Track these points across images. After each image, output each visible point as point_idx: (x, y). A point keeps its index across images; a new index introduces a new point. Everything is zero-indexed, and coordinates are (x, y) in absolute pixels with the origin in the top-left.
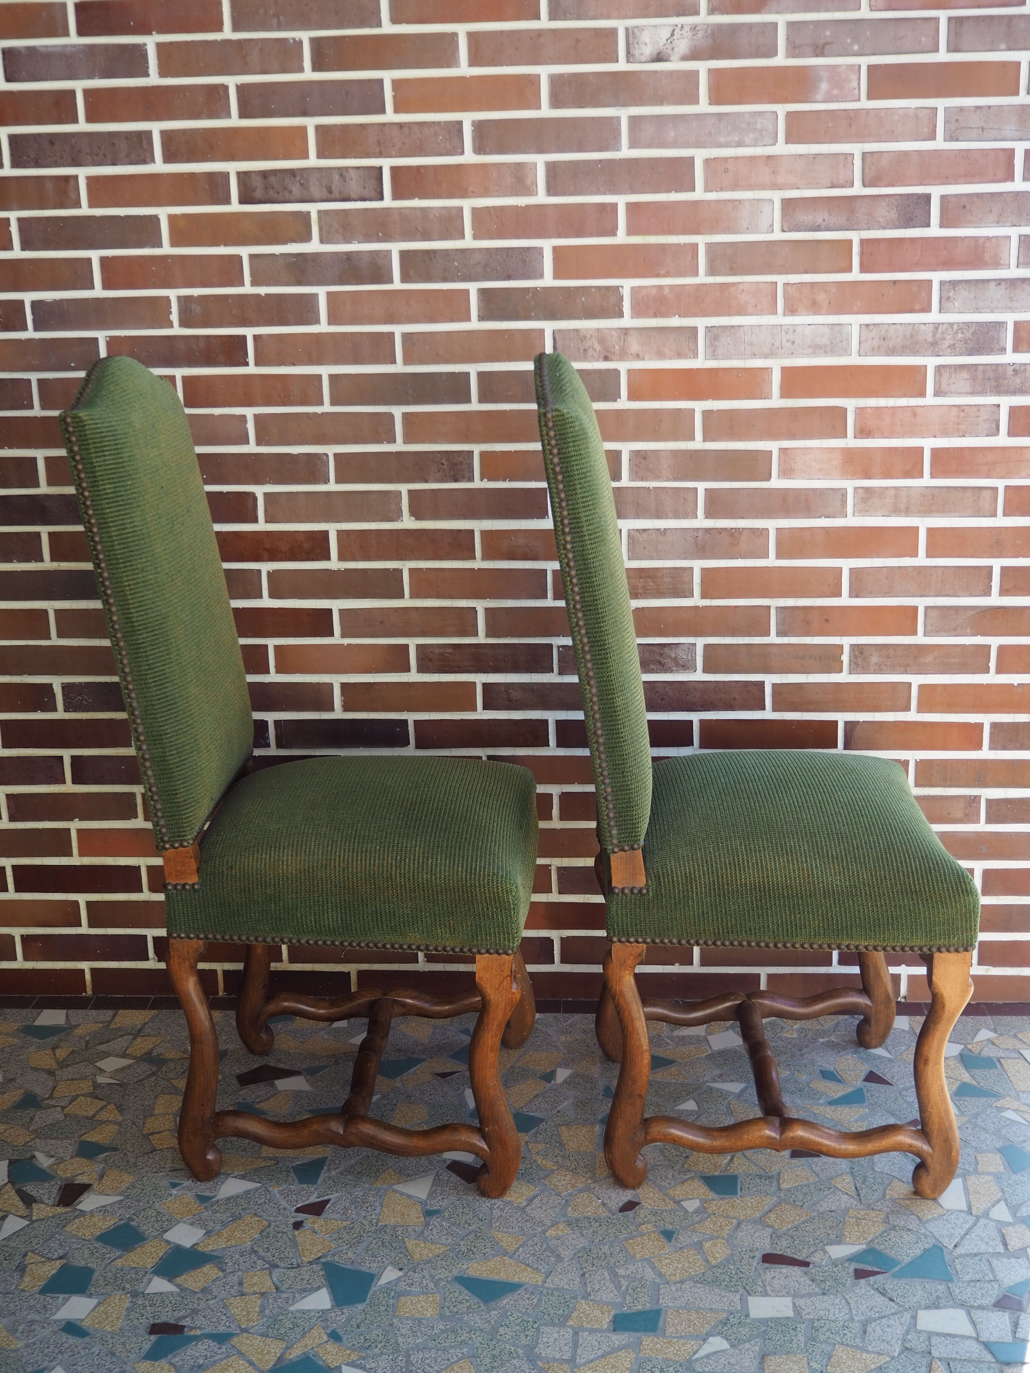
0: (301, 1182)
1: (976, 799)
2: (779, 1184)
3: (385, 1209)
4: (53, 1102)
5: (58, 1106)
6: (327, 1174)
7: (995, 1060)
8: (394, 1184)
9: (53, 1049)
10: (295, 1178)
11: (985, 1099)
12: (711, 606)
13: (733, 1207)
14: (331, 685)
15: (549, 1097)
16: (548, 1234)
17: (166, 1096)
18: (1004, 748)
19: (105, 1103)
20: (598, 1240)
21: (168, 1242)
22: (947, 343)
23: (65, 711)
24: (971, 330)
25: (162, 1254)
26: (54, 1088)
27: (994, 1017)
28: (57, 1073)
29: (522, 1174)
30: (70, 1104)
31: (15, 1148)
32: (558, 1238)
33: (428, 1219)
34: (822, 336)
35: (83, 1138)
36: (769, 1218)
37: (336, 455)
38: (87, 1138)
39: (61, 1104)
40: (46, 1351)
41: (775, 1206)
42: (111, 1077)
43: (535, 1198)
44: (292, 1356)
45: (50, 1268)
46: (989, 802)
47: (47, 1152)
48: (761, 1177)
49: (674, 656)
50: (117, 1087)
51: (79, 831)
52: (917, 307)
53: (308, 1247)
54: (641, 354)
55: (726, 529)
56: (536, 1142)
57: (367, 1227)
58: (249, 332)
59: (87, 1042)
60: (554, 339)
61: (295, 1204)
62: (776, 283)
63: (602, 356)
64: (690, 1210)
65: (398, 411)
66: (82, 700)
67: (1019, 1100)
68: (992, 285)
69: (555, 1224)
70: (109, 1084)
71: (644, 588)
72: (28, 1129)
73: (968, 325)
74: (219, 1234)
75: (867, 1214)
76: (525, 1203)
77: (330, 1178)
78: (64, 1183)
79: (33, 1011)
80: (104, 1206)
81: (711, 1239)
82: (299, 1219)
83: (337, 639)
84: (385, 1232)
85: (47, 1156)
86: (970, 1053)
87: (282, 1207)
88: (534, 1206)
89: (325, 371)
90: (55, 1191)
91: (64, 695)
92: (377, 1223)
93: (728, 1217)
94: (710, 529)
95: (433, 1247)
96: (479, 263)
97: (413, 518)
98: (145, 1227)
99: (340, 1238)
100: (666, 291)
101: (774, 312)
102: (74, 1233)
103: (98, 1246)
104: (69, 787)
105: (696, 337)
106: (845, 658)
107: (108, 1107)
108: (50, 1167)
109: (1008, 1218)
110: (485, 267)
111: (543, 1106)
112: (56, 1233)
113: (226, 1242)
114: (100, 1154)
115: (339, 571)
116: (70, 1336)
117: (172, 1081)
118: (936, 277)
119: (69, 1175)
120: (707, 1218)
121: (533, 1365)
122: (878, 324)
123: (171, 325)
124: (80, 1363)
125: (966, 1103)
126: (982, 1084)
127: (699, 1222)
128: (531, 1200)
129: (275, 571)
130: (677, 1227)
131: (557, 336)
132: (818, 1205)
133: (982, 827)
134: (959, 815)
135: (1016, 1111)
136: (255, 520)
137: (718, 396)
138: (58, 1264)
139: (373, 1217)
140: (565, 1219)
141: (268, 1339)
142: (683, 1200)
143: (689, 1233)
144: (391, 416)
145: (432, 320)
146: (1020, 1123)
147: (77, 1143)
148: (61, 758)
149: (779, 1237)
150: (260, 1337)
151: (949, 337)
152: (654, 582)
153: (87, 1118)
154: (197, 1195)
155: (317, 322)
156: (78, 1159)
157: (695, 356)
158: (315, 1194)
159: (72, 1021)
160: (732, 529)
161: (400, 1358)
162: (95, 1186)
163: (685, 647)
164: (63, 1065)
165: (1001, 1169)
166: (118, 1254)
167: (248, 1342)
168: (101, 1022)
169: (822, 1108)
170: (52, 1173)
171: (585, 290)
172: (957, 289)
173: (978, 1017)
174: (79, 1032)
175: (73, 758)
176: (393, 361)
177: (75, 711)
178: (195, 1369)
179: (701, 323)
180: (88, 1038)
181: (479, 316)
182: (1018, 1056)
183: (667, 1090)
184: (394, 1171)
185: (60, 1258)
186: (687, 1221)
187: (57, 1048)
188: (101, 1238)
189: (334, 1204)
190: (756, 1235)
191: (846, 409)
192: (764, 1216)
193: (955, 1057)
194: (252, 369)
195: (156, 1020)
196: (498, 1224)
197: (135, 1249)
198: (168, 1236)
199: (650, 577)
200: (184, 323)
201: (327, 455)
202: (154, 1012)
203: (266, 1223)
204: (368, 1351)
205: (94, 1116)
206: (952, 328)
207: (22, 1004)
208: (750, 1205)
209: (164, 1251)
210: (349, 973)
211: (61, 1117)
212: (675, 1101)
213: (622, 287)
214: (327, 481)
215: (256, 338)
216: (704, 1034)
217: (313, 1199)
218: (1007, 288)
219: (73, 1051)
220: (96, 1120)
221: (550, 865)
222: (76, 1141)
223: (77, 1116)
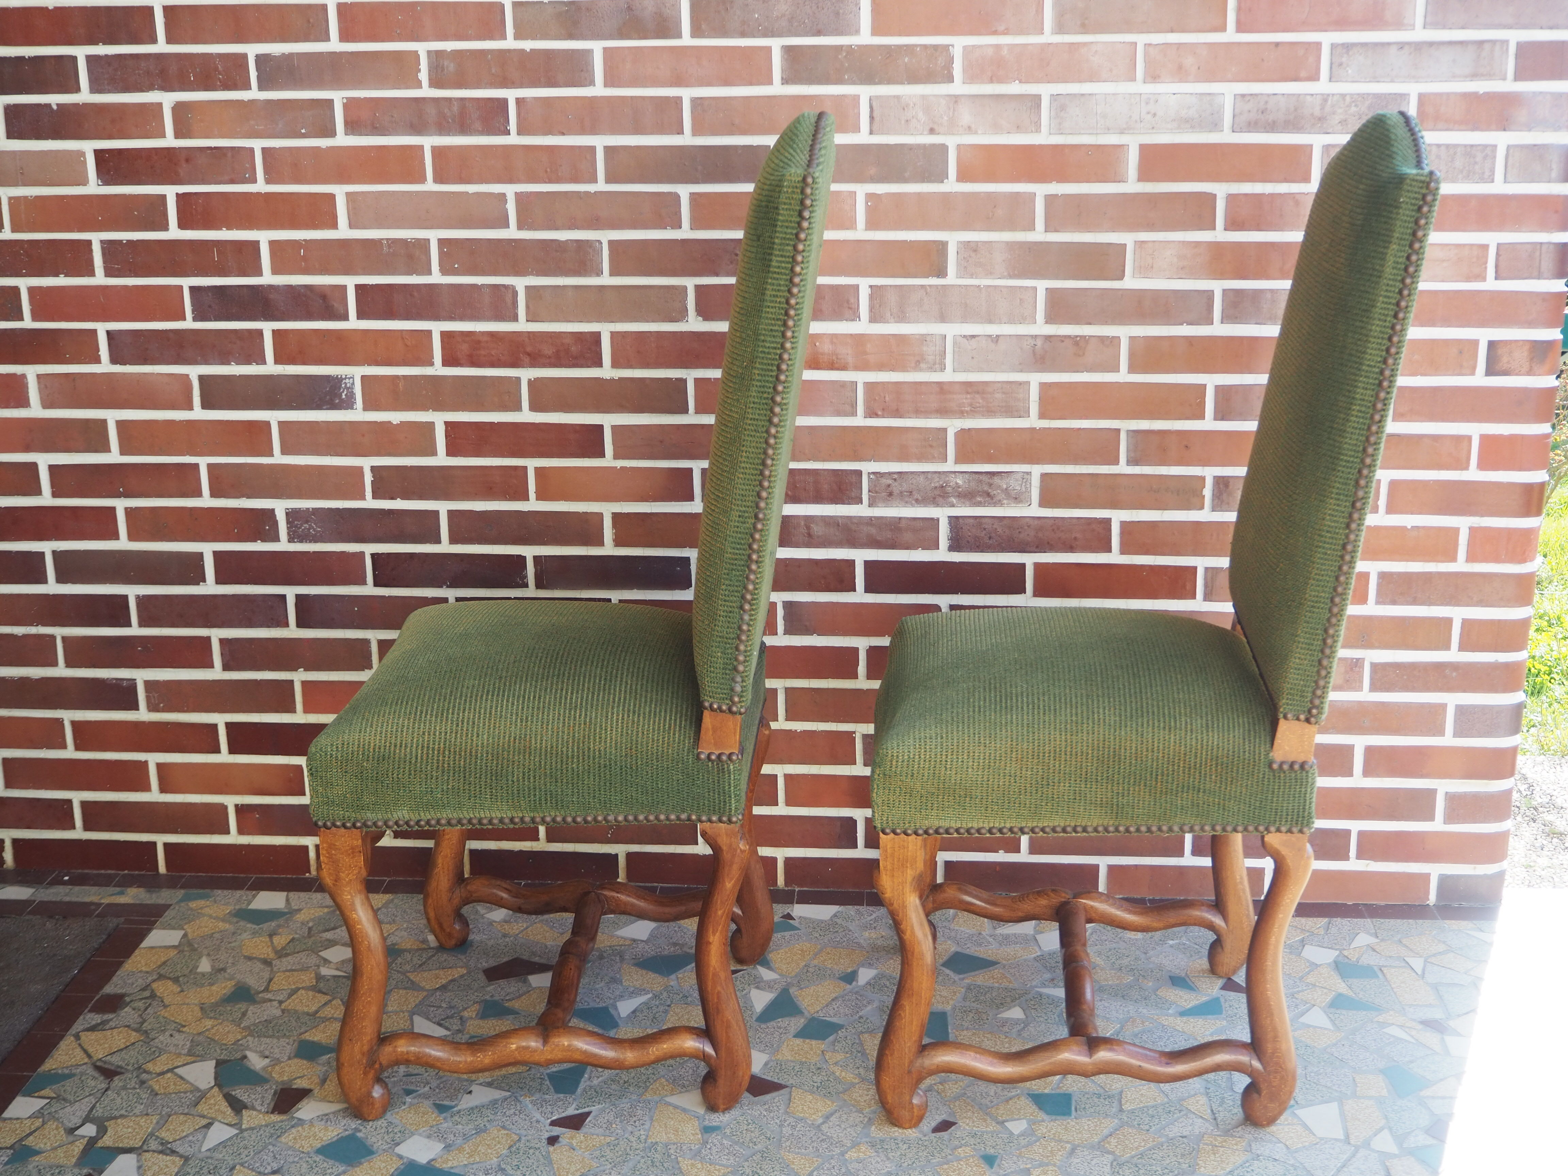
0: (557, 1091)
1: (1362, 662)
2: (1121, 1105)
3: (656, 1124)
4: (269, 996)
5: (275, 1000)
6: (588, 1083)
7: (1376, 969)
8: (666, 1096)
9: (271, 936)
10: (551, 1087)
11: (1364, 1013)
12: (1050, 428)
13: (1066, 1129)
14: (601, 515)
15: (849, 1000)
16: (847, 1156)
17: (401, 991)
18: (1394, 603)
19: (328, 998)
20: (906, 1164)
21: (400, 1157)
22: (1337, 118)
23: (289, 542)
24: (1367, 103)
25: (393, 1170)
26: (271, 980)
27: (1374, 920)
28: (274, 962)
29: (818, 1088)
30: (289, 998)
31: (224, 1047)
32: (859, 1161)
33: (706, 1136)
34: (1189, 108)
35: (303, 1037)
36: (1109, 1143)
37: (611, 243)
38: (307, 1036)
39: (278, 998)
41: (1116, 1130)
42: (337, 969)
43: (832, 1114)
46: (1375, 667)
47: (261, 1052)
48: (1099, 1096)
49: (1005, 486)
50: (344, 980)
51: (304, 683)
52: (1303, 74)
53: (564, 1165)
54: (973, 126)
55: (1069, 336)
56: (834, 1051)
57: (634, 1144)
58: (511, 95)
59: (310, 929)
60: (871, 107)
61: (549, 1116)
62: (1136, 43)
63: (928, 128)
64: (1016, 1132)
65: (684, 191)
66: (309, 529)
67: (1405, 1015)
68: (1393, 50)
69: (855, 1145)
70: (335, 976)
71: (971, 405)
72: (239, 1025)
73: (1363, 96)
74: (460, 1149)
75: (1225, 1141)
76: (820, 1121)
77: (591, 1087)
78: (280, 1087)
79: (248, 892)
80: (327, 1115)
81: (1040, 1166)
82: (554, 1134)
83: (608, 461)
84: (656, 1150)
85: (261, 1056)
86: (1346, 960)
87: (534, 1119)
88: (831, 1124)
89: (599, 142)
90: (269, 1097)
91: (288, 522)
92: (646, 1140)
93: (1060, 1141)
94: (1050, 336)
95: (712, 1168)
96: (783, 15)
97: (700, 318)
98: (374, 1139)
99: (603, 1156)
100: (1005, 52)
101: (1134, 79)
102: (290, 1144)
103: (318, 1159)
104: (292, 632)
105: (1039, 106)
106: (1208, 492)
107: (334, 1002)
108: (264, 1068)
109: (1393, 1148)
110: (790, 21)
111: (842, 1011)
112: (270, 1143)
113: (469, 1158)
114: (324, 1055)
115: (612, 380)
117: (408, 974)
118: (1327, 39)
119: (285, 1078)
120: (1036, 1142)
122: (1256, 95)
123: (419, 85)
125: (1342, 1017)
126: (1361, 996)
127: (1026, 1146)
128: (827, 1118)
129: (536, 379)
130: (1000, 1151)
131: (874, 104)
132: (1167, 1129)
133: (1365, 695)
134: (1339, 680)
135: (1401, 1027)
136: (515, 319)
137: (1063, 178)
139: (642, 1132)
140: (868, 1140)
142: (1007, 1121)
143: (1015, 1158)
144: (676, 197)
145: (727, 83)
146: (1406, 1041)
147: (296, 1043)
148: (283, 597)
149: (1121, 1165)
151: (1340, 111)
152: (983, 398)
153: (308, 1014)
154: (435, 1104)
155: (592, 83)
156: (296, 1060)
157: (1038, 130)
158: (574, 1106)
159: (293, 904)
160: (1077, 336)
162: (316, 1091)
163: (1019, 476)
164: (281, 954)
165: (1384, 1092)
166: (342, 1169)
168: (327, 907)
169: (1171, 1019)
170: (267, 1076)
171: (909, 49)
172: (1351, 53)
173: (1356, 920)
174: (300, 917)
175: (298, 597)
176: (680, 132)
177: (301, 542)
179: (1045, 90)
180: (311, 924)
181: (782, 78)
182: (1403, 964)
183: (988, 995)
184: (667, 1080)
186: (1011, 1145)
187: (275, 934)
188: (319, 1151)
189: (597, 1116)
190: (1093, 1163)
191: (1215, 195)
192: (1103, 1140)
193: (1329, 964)
194: (513, 139)
195: (391, 905)
196: (788, 1144)
197: (361, 1164)
198: (400, 1150)
199: (978, 393)
200: (435, 83)
201: (600, 242)
202: (388, 897)
203: (516, 1138)
205: (317, 1012)
206: (1344, 100)
207: (235, 885)
208: (1086, 1127)
209: (395, 1167)
210: (617, 855)
211: (278, 1013)
212: (998, 1008)
213: (953, 46)
214: (599, 273)
215: (519, 101)
216: (1032, 933)
217: (571, 1111)
218: (1410, 54)
219: (293, 940)
220: (319, 1017)
221: (854, 732)
222: (294, 1041)
223: (296, 1012)
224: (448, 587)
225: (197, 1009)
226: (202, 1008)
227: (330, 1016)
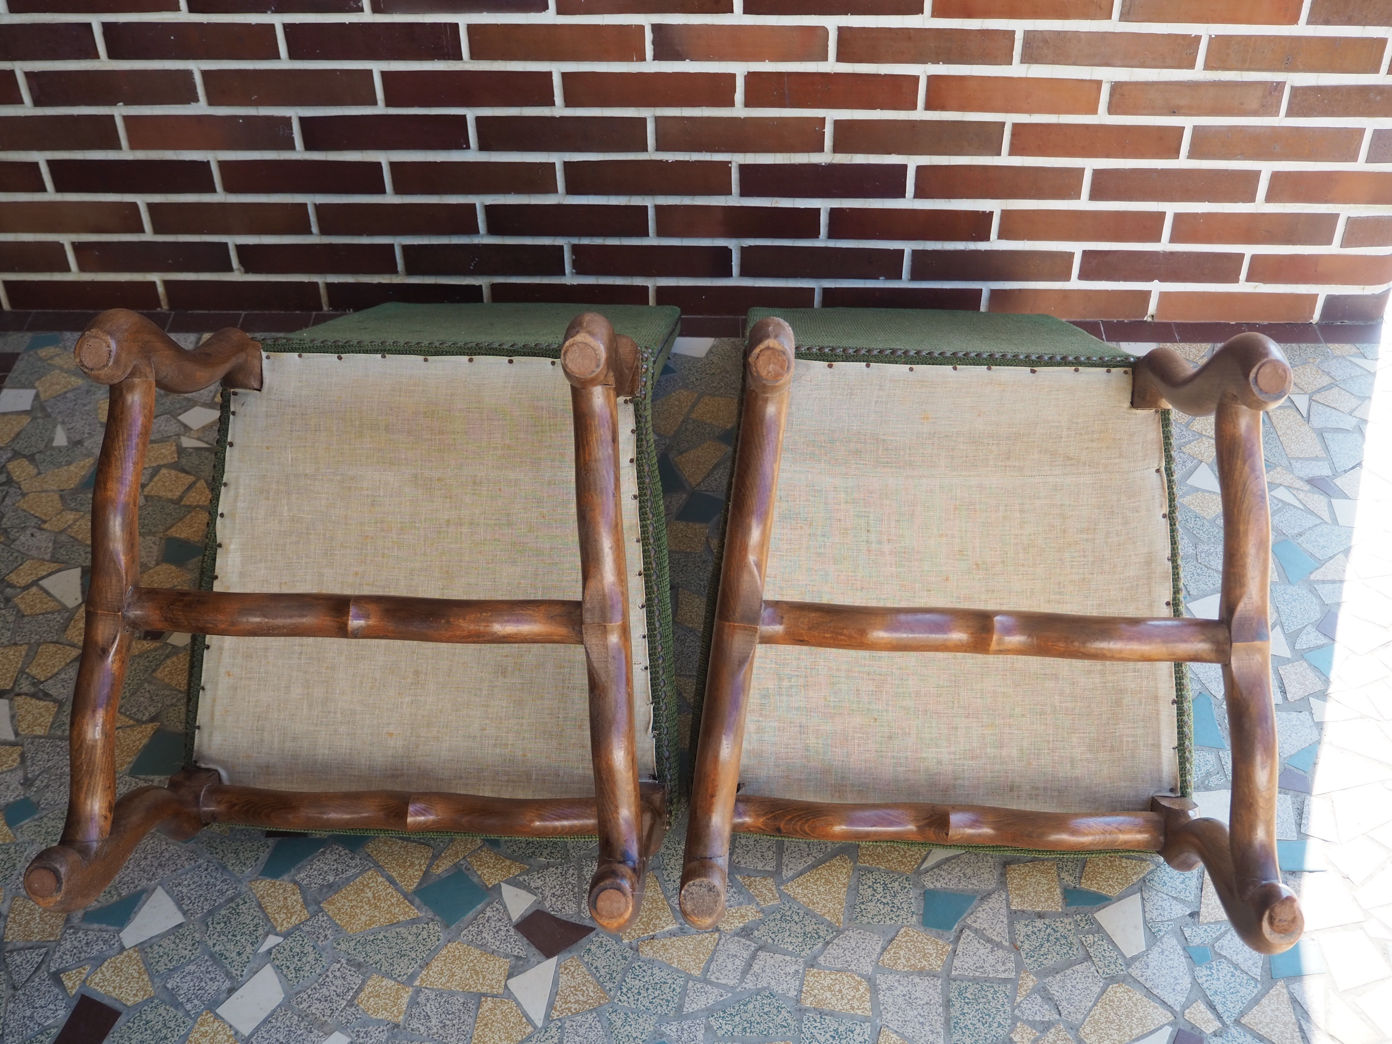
1: (1279, 86)
18: (1327, 22)
19: (191, 478)
30: (151, 479)
35: (169, 533)
38: (173, 532)
40: (143, 863)
42: (199, 439)
44: (440, 870)
45: (140, 736)
46: (1295, 91)
50: (207, 453)
51: (126, 118)
67: (1292, 472)
70: (197, 449)
102: (166, 680)
104: (103, 66)
107: (198, 485)
109: (1285, 651)
114: (192, 556)
116: (170, 840)
121: (731, 881)
124: (186, 883)
133: (1281, 120)
134: (1255, 105)
135: (1288, 488)
138: (150, 729)
141: (410, 844)
146: (1295, 507)
147: (163, 542)
148: (88, 25)
150: (400, 841)
153: (172, 501)
156: (165, 566)
161: (571, 871)
165: (1276, 579)
167: (386, 848)
175: (105, 25)
178: (325, 890)
182: (1288, 403)
185: (152, 720)
204: (532, 861)
205: (181, 498)
210: (481, 290)
220: (185, 506)
221: (730, 162)
222: (161, 538)
223: (160, 498)
224: (273, 12)
225: (56, 497)
226: (61, 496)
227: (195, 504)
